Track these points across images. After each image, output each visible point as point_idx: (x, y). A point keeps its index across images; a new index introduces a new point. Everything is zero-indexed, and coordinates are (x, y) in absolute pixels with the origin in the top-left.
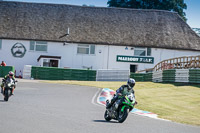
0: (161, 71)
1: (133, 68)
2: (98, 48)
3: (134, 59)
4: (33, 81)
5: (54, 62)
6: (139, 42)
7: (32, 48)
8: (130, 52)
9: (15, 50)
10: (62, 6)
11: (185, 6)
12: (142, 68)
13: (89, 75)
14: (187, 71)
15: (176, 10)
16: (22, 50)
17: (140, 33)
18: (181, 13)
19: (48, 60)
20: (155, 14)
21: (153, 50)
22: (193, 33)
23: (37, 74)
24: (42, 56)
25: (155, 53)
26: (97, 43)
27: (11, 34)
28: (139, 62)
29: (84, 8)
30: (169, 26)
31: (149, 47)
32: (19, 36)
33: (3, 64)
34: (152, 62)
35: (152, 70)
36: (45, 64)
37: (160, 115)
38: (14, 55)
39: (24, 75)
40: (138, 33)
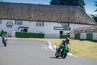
0: (74, 34)
1: (61, 33)
2: (45, 23)
3: (62, 29)
4: (16, 38)
5: (26, 30)
6: (64, 21)
7: (15, 23)
8: (60, 25)
9: (8, 24)
10: (29, 4)
11: (85, 4)
12: (65, 32)
13: (41, 36)
14: (86, 34)
15: (81, 6)
16: (11, 24)
17: (64, 17)
18: (83, 7)
19: (23, 29)
20: (71, 8)
21: (70, 24)
22: (88, 17)
23: (18, 35)
24: (20, 27)
25: (71, 26)
26: (45, 21)
27: (6, 17)
28: (64, 30)
29: (39, 5)
30: (77, 13)
31: (69, 23)
32: (10, 18)
33: (2, 31)
34: (70, 30)
35: (70, 33)
36: (21, 30)
37: (73, 54)
38: (8, 26)
39: (12, 35)
40: (63, 16)
